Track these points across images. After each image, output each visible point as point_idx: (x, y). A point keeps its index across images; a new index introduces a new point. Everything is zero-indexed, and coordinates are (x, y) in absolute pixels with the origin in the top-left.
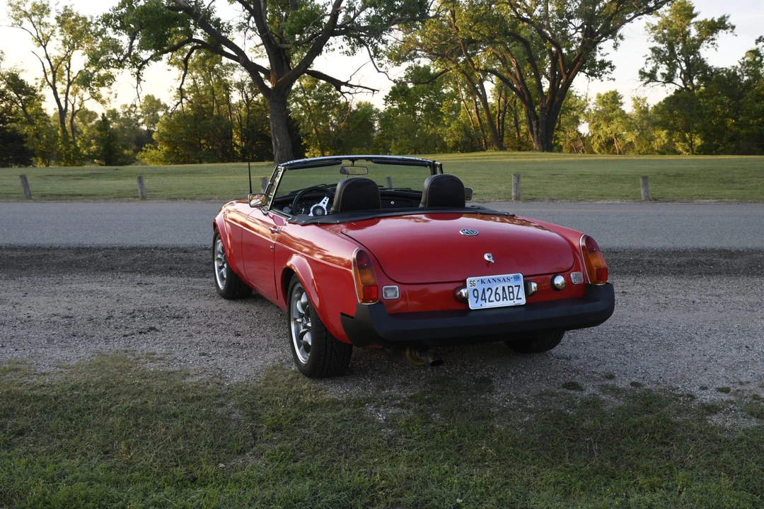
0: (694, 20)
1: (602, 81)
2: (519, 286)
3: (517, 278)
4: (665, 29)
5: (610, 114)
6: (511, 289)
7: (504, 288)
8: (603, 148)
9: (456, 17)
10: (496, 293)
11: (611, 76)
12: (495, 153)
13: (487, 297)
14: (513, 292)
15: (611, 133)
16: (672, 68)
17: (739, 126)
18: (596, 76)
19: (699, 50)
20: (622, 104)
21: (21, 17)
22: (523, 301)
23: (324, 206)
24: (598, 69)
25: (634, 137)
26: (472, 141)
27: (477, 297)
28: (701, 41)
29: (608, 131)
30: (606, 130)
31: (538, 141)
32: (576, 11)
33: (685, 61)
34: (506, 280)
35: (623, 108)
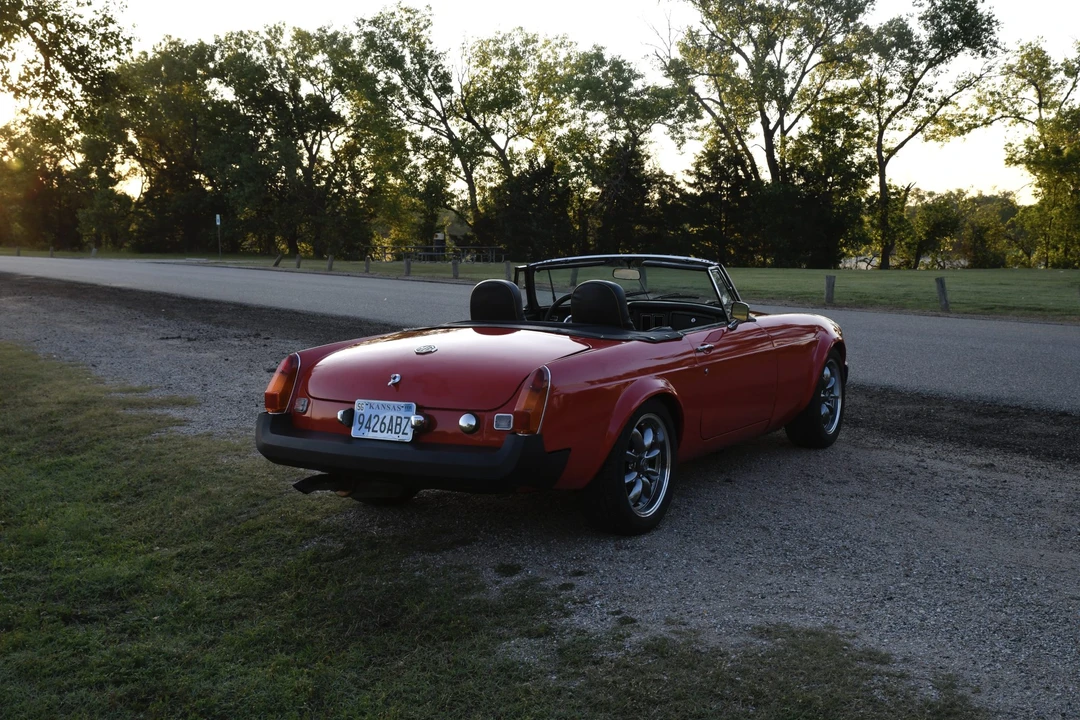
2: (409, 418)
3: (408, 408)
6: (399, 421)
7: (392, 418)
10: (382, 423)
13: (372, 426)
14: (400, 425)
22: (408, 438)
27: (362, 424)
34: (396, 408)
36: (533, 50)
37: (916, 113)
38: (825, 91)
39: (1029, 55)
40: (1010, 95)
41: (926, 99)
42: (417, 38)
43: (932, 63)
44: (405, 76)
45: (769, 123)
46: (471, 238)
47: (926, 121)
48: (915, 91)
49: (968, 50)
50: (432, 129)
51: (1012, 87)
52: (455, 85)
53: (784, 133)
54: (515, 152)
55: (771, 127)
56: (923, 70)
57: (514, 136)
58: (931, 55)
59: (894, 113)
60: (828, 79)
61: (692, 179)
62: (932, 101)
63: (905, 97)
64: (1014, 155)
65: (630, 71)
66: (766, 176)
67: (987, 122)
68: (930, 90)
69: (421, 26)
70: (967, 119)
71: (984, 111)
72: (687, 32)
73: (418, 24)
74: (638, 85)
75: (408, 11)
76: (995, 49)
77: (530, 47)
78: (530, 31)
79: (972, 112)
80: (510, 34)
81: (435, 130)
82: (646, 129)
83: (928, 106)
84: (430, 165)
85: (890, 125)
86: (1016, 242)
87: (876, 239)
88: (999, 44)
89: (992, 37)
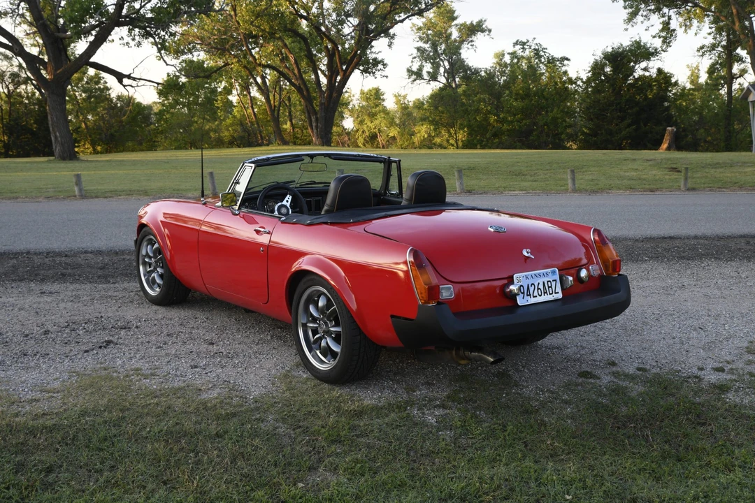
0: (455, 22)
1: (376, 78)
3: (554, 272)
4: (429, 30)
5: (374, 110)
8: (367, 142)
9: (237, 12)
10: (538, 289)
11: (384, 74)
12: (279, 148)
13: (531, 293)
14: (551, 287)
15: (375, 128)
16: (436, 66)
17: (501, 122)
18: (370, 73)
19: (461, 51)
20: (384, 100)
22: (560, 296)
23: (288, 204)
24: (371, 66)
25: (396, 132)
26: (249, 135)
27: (523, 293)
28: (462, 42)
29: (372, 125)
30: (370, 125)
31: (317, 135)
32: (353, 10)
33: (449, 61)
35: (385, 104)
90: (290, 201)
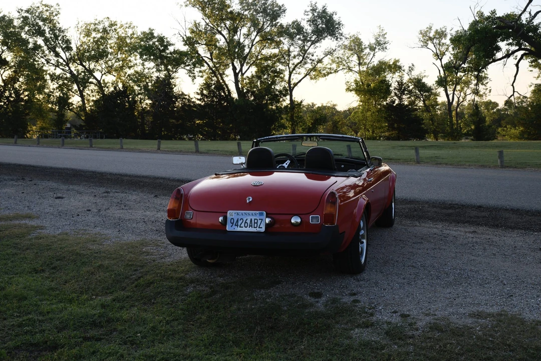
2: (262, 220)
3: (261, 214)
6: (256, 221)
7: (251, 220)
10: (245, 222)
13: (239, 224)
14: (257, 223)
21: (427, 40)
22: (263, 230)
27: (233, 223)
34: (254, 214)
36: (115, 29)
37: (306, 66)
38: (262, 54)
39: (353, 40)
40: (346, 59)
41: (311, 60)
42: (51, 21)
43: (313, 43)
44: (46, 40)
45: (236, 69)
46: (83, 126)
47: (311, 70)
48: (306, 55)
49: (329, 37)
50: (61, 69)
51: (347, 55)
52: (73, 46)
53: (243, 74)
54: (106, 82)
55: (237, 71)
56: (309, 45)
57: (105, 74)
58: (313, 39)
59: (296, 66)
60: (263, 49)
61: (199, 97)
62: (313, 60)
63: (301, 58)
64: (350, 87)
65: (168, 42)
66: (235, 95)
67: (336, 71)
68: (313, 55)
69: (54, 14)
70: (327, 70)
71: (334, 66)
72: (193, 23)
73: (52, 13)
74: (171, 49)
75: (46, 6)
76: (342, 37)
77: (113, 28)
78: (113, 19)
79: (329, 66)
80: (102, 21)
81: (63, 69)
82: (176, 71)
83: (311, 63)
84: (60, 88)
85: (294, 72)
86: (351, 128)
87: (289, 127)
88: (343, 35)
89: (340, 31)
90: (288, 164)
